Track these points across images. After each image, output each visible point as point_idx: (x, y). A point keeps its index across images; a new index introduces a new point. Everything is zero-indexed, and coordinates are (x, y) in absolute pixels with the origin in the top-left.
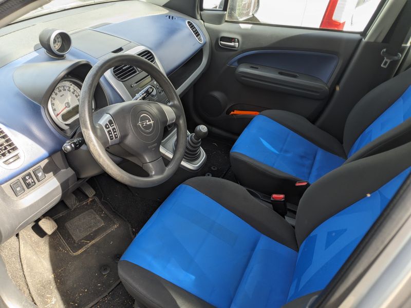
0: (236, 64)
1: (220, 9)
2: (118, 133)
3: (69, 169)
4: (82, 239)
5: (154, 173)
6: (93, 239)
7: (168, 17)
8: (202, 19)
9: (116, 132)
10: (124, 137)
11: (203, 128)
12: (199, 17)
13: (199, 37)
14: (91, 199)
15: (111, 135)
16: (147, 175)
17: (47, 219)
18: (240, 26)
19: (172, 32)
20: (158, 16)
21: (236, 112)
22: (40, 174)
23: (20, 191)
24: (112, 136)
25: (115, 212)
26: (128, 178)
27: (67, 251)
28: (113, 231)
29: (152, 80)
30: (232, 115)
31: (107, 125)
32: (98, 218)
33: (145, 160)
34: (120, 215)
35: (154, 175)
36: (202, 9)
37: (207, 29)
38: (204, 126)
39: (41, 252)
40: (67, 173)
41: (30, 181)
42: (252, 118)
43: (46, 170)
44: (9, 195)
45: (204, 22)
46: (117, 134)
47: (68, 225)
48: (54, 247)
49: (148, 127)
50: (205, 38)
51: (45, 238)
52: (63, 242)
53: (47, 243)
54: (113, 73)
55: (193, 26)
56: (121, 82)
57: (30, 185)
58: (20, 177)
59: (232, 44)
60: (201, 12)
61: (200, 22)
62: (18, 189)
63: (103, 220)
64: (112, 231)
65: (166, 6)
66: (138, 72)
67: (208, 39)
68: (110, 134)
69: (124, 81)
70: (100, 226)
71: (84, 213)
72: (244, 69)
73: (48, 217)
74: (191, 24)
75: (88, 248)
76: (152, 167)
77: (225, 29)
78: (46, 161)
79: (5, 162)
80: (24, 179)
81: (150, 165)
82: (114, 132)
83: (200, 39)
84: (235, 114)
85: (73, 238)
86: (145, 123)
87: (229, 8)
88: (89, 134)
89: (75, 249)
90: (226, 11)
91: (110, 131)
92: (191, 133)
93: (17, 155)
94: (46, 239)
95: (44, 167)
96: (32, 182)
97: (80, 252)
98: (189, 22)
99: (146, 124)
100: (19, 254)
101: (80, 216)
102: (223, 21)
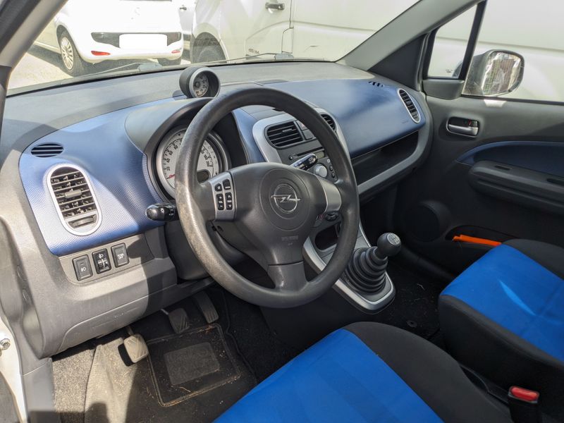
0: (471, 160)
1: (455, 77)
2: (234, 201)
3: (168, 259)
4: (182, 385)
5: (282, 284)
6: (197, 389)
7: (371, 83)
8: (423, 91)
9: (231, 199)
10: (243, 211)
11: (393, 239)
12: (419, 88)
13: (414, 113)
14: (211, 327)
15: (221, 202)
16: (271, 285)
17: (136, 337)
18: (484, 104)
19: (375, 101)
20: (357, 82)
21: (462, 237)
22: (121, 256)
23: (85, 273)
24: (223, 204)
25: (239, 355)
26: (232, 279)
27: (155, 396)
28: (229, 384)
29: (325, 156)
30: (456, 241)
31: (220, 185)
32: (214, 358)
33: (272, 259)
34: (246, 362)
35: (282, 288)
36: (425, 76)
37: (430, 105)
38: (394, 236)
39: (119, 387)
40: (163, 264)
41: (103, 262)
42: (487, 251)
43: (132, 252)
44: (67, 275)
45: (426, 95)
46: (231, 203)
47: (169, 357)
48: (139, 385)
49: (288, 205)
50: (423, 116)
51: (131, 367)
52: (155, 381)
53: (132, 375)
54: (266, 134)
55: (408, 97)
56: (275, 150)
57: (102, 268)
58: (90, 252)
59: (468, 129)
60: (425, 81)
61: (421, 95)
62: (82, 270)
63: (220, 363)
64: (227, 384)
65: (371, 71)
66: (304, 141)
67: (428, 119)
68: (219, 200)
69: (282, 149)
70: (212, 372)
71: (196, 346)
72: (484, 169)
73: (139, 335)
74: (406, 94)
75: (186, 401)
76: (282, 274)
77: (459, 105)
78: (135, 238)
79: (72, 223)
80: (96, 257)
81: (280, 269)
82: (228, 199)
83: (416, 117)
84: (460, 241)
85: (169, 379)
86: (284, 198)
87: (470, 76)
88: (183, 190)
89: (167, 397)
90: (464, 79)
91: (222, 195)
92: (372, 245)
93: (92, 217)
94: (132, 369)
95: (130, 247)
96: (106, 265)
97: (173, 403)
98: (401, 92)
99: (285, 200)
100: (86, 381)
101: (190, 347)
102: (458, 94)
